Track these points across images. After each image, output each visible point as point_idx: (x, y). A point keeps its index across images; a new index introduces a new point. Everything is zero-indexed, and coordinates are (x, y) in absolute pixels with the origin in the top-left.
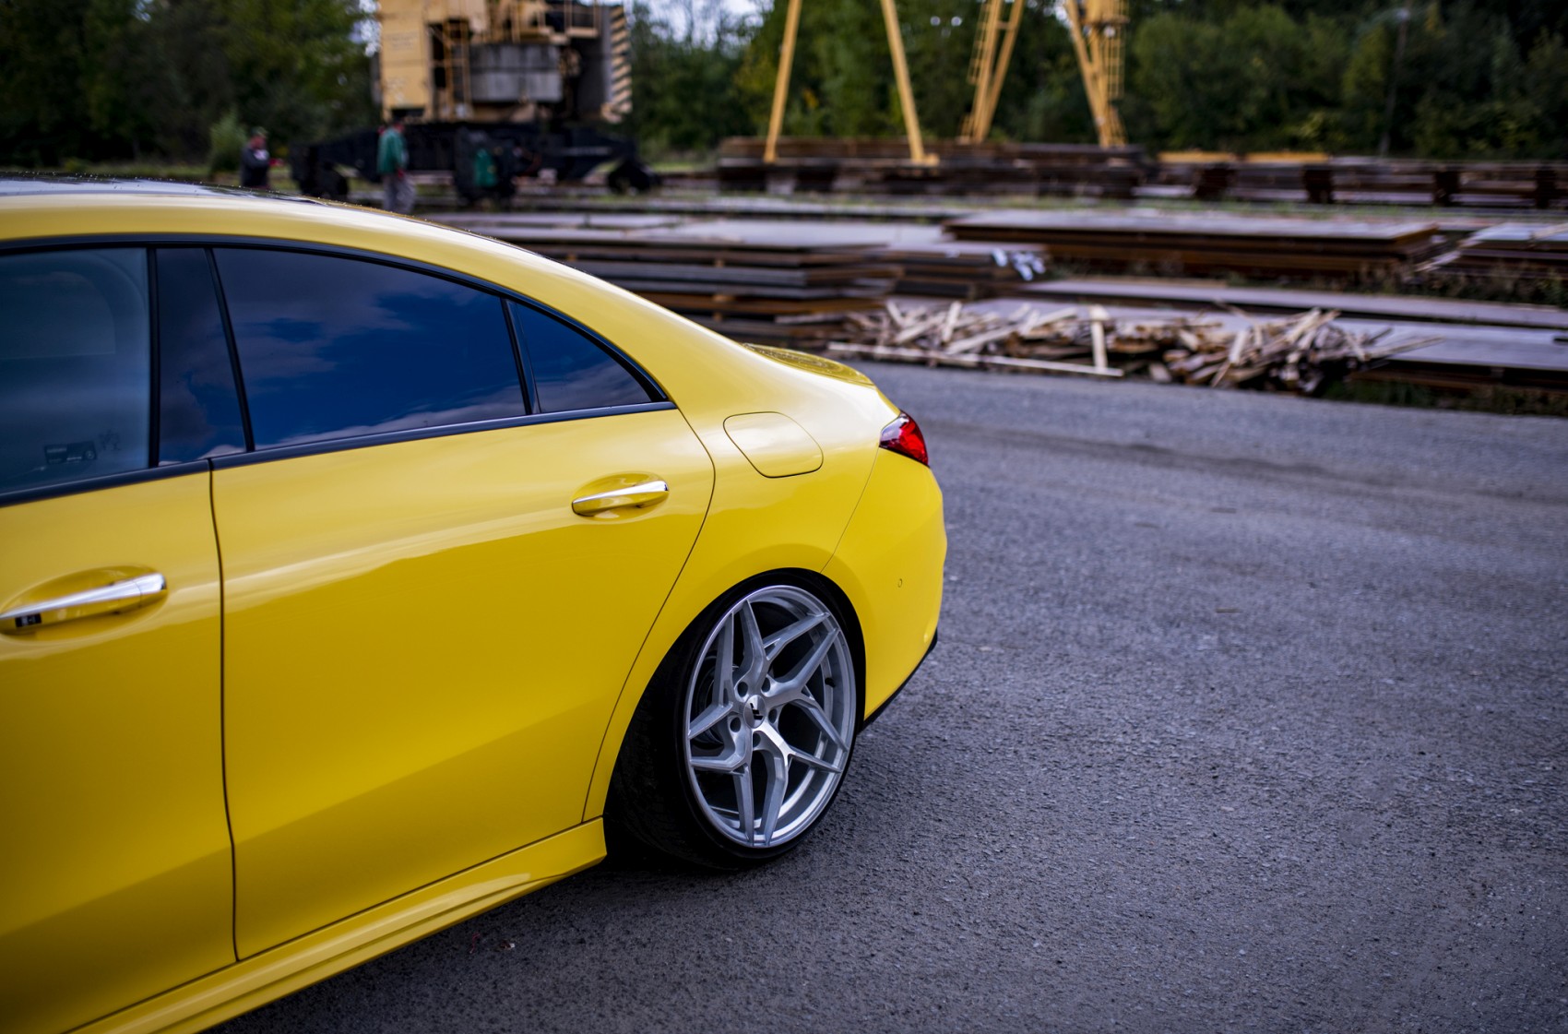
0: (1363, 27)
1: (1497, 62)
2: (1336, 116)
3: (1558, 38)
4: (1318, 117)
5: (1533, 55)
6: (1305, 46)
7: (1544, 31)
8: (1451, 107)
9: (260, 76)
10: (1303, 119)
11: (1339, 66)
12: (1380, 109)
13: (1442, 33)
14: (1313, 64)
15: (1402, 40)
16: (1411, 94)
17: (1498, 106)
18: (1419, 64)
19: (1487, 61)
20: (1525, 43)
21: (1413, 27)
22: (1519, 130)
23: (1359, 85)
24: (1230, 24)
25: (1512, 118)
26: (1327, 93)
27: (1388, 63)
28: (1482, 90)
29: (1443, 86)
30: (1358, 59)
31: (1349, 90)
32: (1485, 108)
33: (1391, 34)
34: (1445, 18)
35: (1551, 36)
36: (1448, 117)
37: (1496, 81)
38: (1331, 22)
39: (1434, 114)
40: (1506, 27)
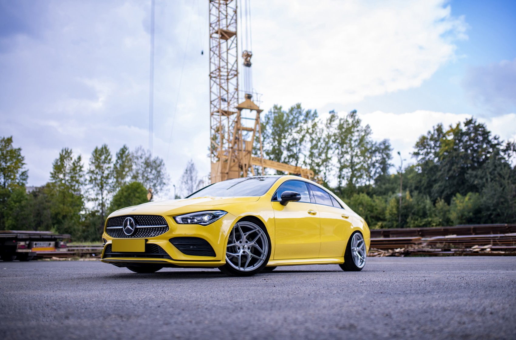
0: (389, 199)
1: (427, 207)
2: (385, 223)
3: (443, 200)
4: (380, 224)
5: (437, 205)
6: (373, 204)
7: (439, 198)
8: (417, 220)
9: (60, 217)
10: (376, 224)
11: (384, 209)
12: (397, 221)
13: (411, 200)
14: (376, 209)
15: (401, 202)
16: (405, 216)
17: (430, 219)
18: (406, 208)
19: (425, 207)
20: (434, 202)
21: (403, 198)
22: (436, 226)
23: (390, 214)
24: (352, 199)
25: (434, 222)
26: (381, 217)
27: (398, 208)
28: (424, 215)
29: (414, 214)
30: (389, 207)
31: (388, 216)
32: (426, 220)
33: (398, 201)
34: (412, 196)
35: (441, 200)
36: (416, 222)
37: (428, 212)
38: (380, 197)
39: (412, 222)
40: (428, 198)
